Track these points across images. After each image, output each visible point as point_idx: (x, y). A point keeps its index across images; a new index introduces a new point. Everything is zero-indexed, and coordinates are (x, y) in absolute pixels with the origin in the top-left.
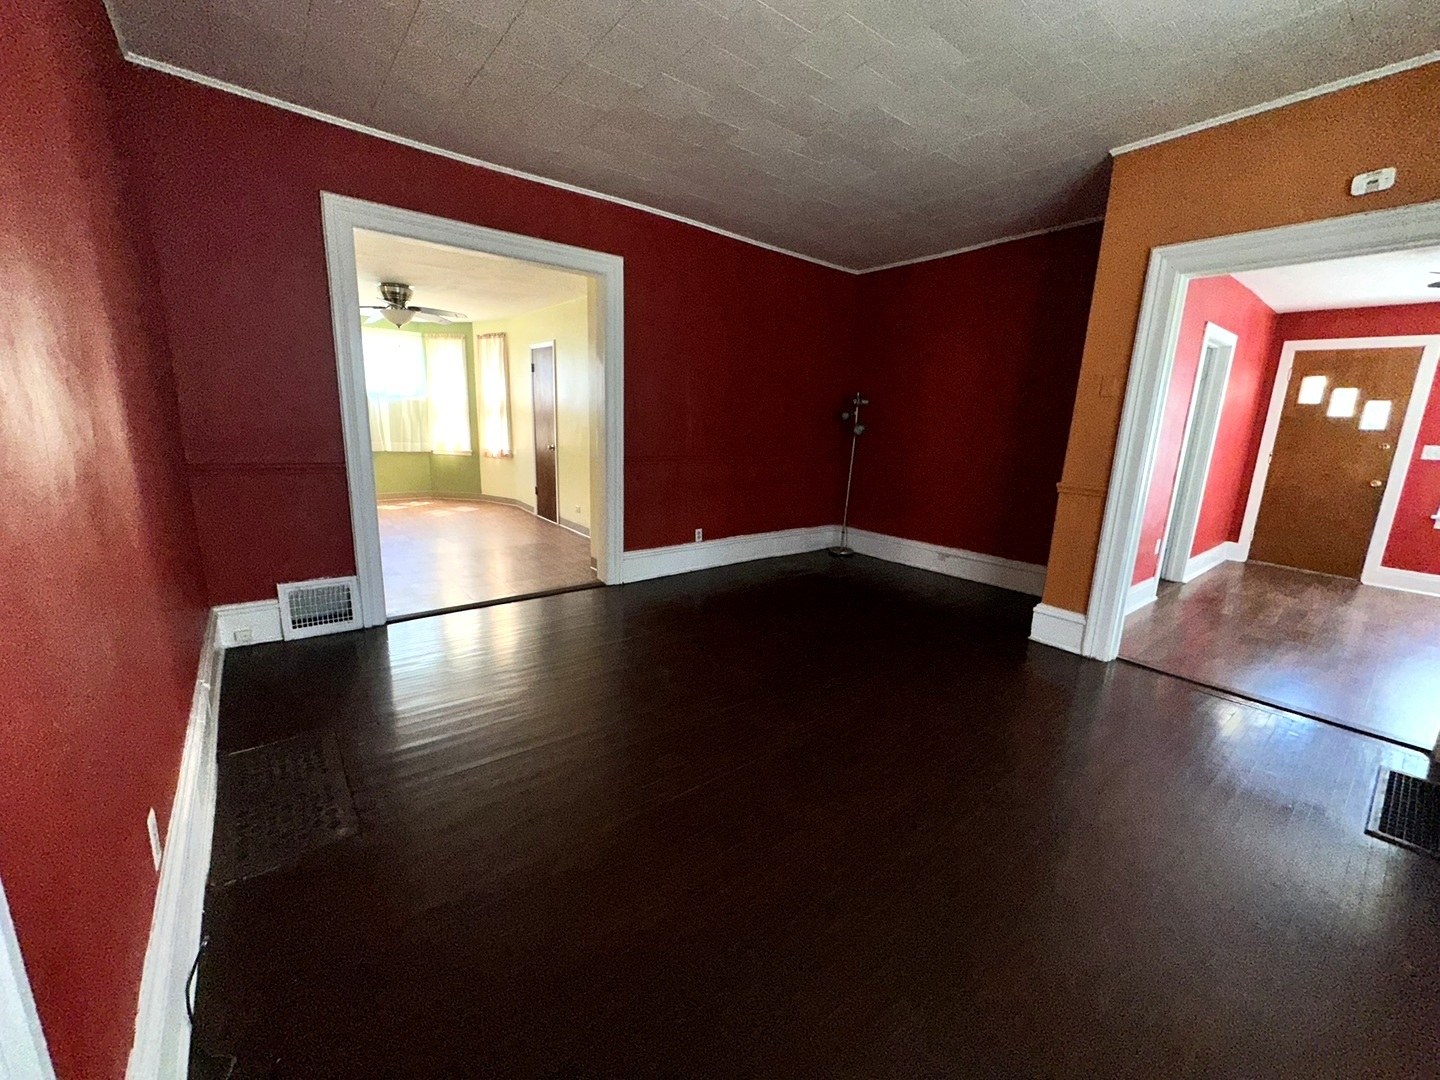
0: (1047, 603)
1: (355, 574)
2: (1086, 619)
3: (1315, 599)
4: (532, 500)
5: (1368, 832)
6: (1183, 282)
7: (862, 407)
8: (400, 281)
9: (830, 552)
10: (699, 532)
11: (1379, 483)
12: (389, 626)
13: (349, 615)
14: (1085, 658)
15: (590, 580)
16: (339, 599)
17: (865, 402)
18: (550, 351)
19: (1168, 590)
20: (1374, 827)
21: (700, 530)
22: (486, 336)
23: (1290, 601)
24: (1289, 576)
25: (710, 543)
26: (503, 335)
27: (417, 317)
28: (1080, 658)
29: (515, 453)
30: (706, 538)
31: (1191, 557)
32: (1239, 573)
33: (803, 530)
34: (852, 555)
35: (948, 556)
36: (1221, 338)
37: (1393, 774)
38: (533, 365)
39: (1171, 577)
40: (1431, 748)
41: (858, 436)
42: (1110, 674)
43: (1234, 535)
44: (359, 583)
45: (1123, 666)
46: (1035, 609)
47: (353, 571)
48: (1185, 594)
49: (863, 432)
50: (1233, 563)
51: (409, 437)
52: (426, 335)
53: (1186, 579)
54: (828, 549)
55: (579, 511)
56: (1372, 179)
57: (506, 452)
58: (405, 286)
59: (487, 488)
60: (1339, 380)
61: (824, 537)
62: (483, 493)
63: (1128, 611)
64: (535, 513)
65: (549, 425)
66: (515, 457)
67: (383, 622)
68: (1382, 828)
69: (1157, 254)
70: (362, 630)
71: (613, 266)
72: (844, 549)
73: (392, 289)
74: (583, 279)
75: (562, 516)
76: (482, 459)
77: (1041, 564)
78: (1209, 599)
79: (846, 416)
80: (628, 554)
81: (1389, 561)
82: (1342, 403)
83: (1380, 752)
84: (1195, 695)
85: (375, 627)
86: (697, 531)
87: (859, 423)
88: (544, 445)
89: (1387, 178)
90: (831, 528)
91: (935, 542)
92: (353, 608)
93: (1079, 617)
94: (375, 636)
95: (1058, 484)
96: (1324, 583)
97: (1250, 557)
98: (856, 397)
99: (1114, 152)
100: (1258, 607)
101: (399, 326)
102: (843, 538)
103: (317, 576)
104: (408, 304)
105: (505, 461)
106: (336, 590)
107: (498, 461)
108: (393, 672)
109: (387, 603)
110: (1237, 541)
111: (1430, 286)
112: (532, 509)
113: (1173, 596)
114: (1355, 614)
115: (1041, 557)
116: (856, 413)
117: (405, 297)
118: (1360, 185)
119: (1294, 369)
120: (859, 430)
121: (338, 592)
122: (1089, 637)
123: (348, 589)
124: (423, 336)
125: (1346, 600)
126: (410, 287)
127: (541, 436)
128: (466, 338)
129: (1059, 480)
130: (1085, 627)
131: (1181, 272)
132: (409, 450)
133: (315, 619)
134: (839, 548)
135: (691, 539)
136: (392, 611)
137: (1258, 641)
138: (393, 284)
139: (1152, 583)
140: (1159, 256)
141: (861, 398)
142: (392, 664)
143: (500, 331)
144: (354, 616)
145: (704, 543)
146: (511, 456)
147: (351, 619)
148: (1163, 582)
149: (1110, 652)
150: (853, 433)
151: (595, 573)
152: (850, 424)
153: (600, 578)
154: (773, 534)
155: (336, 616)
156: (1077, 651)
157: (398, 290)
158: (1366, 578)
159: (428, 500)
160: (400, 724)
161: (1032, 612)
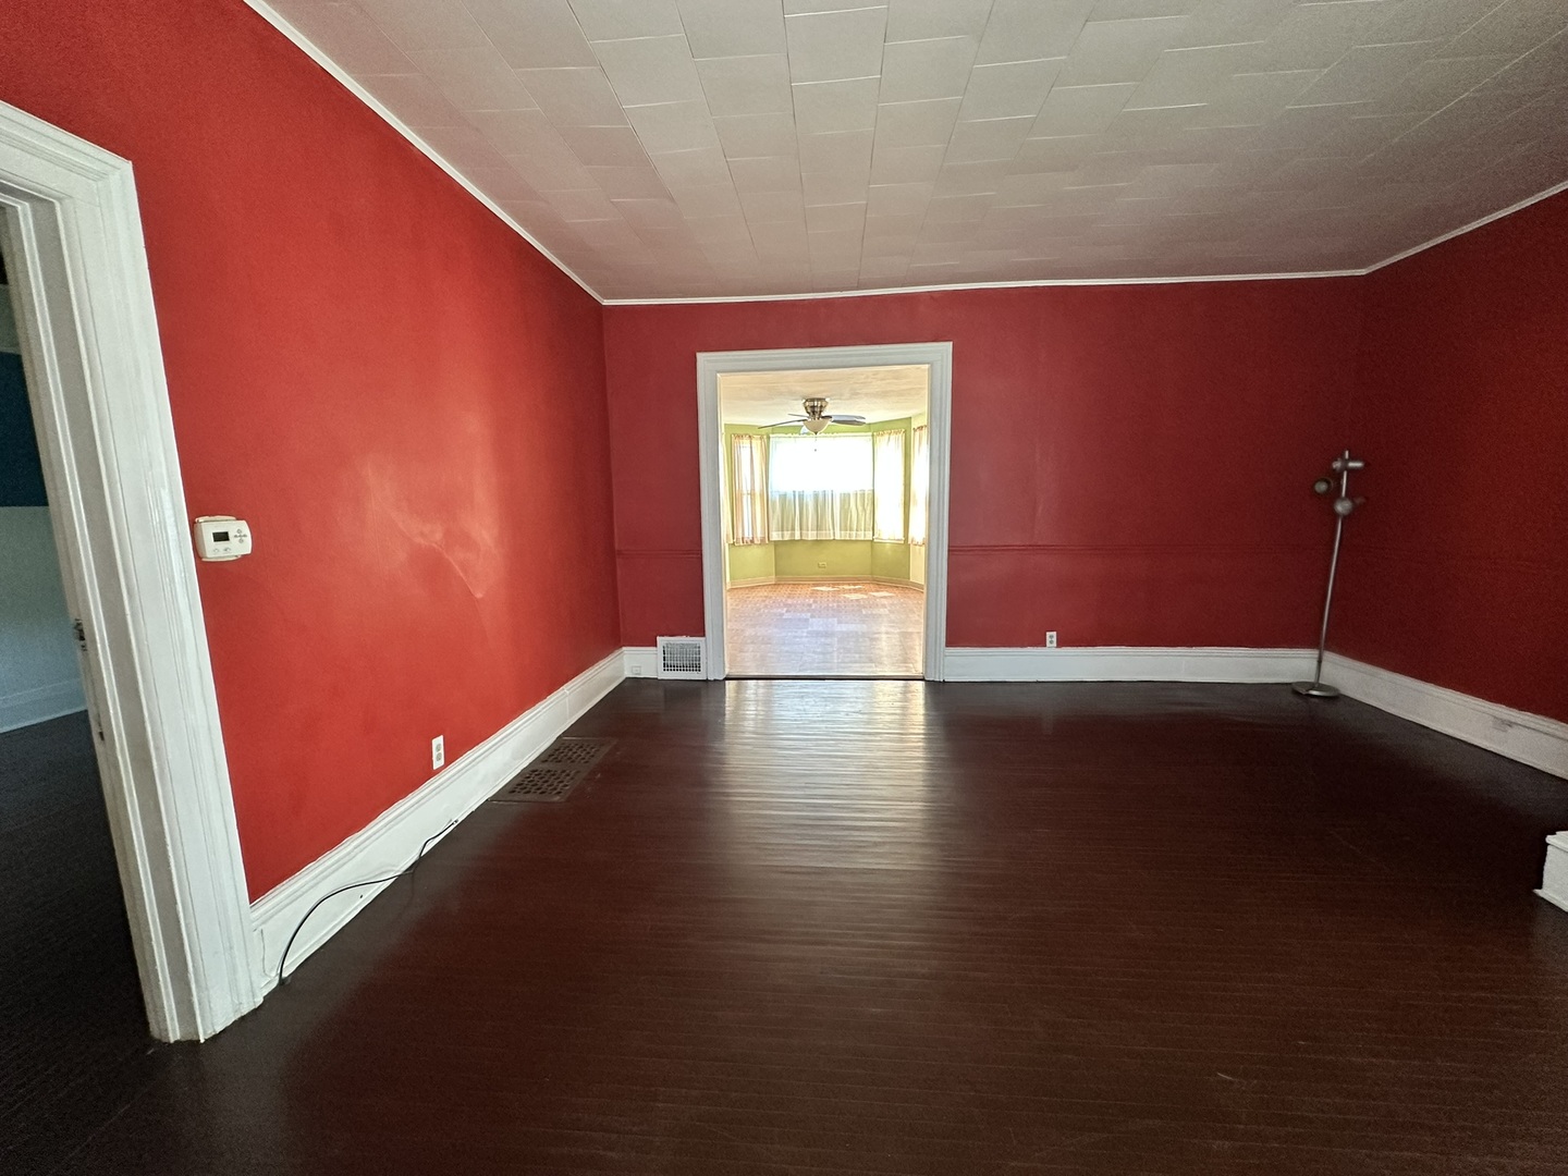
1: (704, 636)
7: (1351, 471)
8: (821, 396)
9: (1295, 691)
10: (1052, 636)
12: (729, 683)
13: (697, 668)
16: (693, 654)
17: (1358, 465)
21: (1054, 633)
25: (1067, 651)
30: (1061, 644)
34: (1335, 698)
44: (706, 643)
47: (702, 633)
51: (855, 527)
58: (822, 399)
61: (1288, 665)
62: (910, 579)
67: (724, 678)
70: (705, 681)
71: (941, 353)
72: (1320, 687)
73: (812, 404)
76: (911, 547)
79: (1324, 487)
80: (952, 650)
85: (715, 680)
86: (1048, 634)
92: (702, 663)
98: (1341, 458)
101: (811, 431)
102: (1320, 671)
104: (824, 414)
106: (692, 647)
116: (1343, 482)
117: (822, 408)
120: (1346, 507)
123: (699, 647)
126: (828, 400)
133: (677, 666)
134: (1311, 684)
135: (1040, 642)
138: (813, 400)
141: (1352, 458)
145: (1059, 650)
147: (699, 670)
150: (1335, 515)
152: (1332, 499)
155: (690, 667)
157: (817, 403)
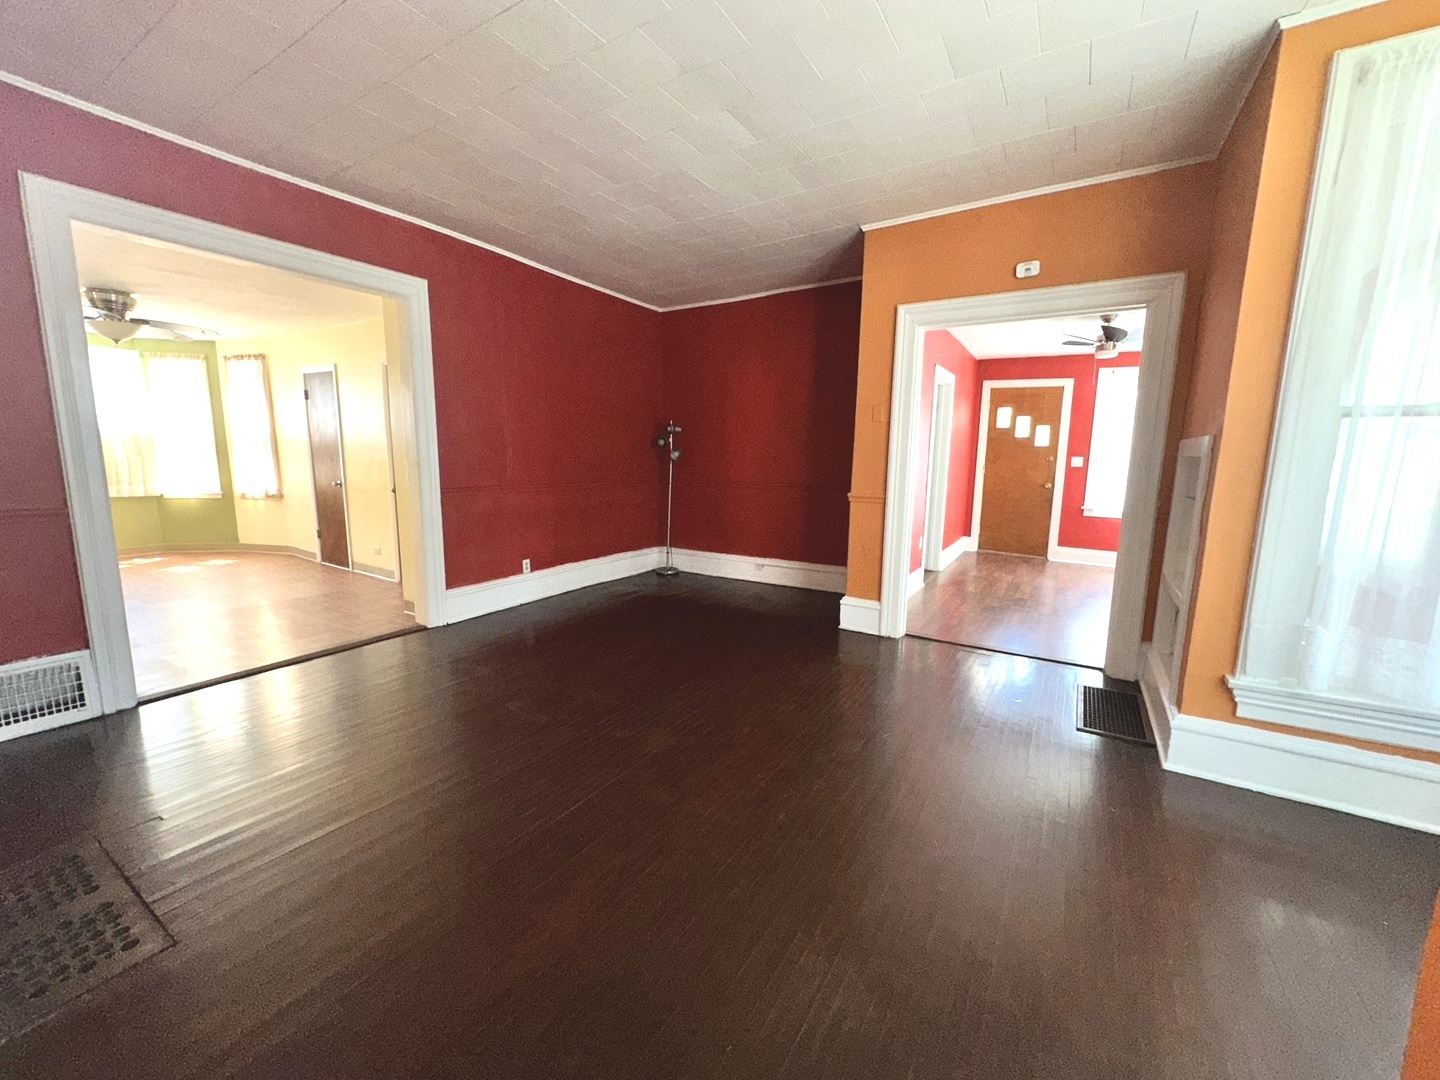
0: (851, 595)
1: (87, 647)
2: (881, 605)
3: (1024, 573)
4: (314, 546)
5: (1078, 730)
6: (921, 333)
7: (675, 434)
8: (116, 287)
9: (657, 573)
10: (526, 563)
11: (1050, 485)
12: (142, 709)
13: (80, 701)
14: (882, 637)
15: (408, 625)
16: (61, 682)
17: (679, 429)
18: (327, 377)
19: (931, 577)
20: (1081, 725)
21: (528, 561)
22: (236, 357)
23: (1010, 578)
24: (1006, 559)
25: (538, 573)
26: (262, 357)
27: (144, 331)
28: (880, 638)
29: (285, 492)
30: (534, 568)
31: (944, 548)
32: (973, 560)
33: (630, 553)
34: (678, 574)
35: (763, 566)
36: (946, 378)
37: (1085, 687)
38: (306, 393)
39: (929, 569)
40: (1102, 667)
41: (674, 461)
42: (902, 647)
43: (967, 532)
44: (93, 657)
45: (910, 639)
46: (841, 602)
47: (84, 642)
48: (942, 579)
49: (678, 458)
50: (969, 553)
52: (145, 353)
53: (940, 570)
54: (653, 570)
55: (379, 552)
56: (1027, 267)
57: (273, 491)
58: (126, 294)
59: (247, 535)
60: (1019, 411)
61: (650, 559)
62: (242, 541)
63: (909, 596)
64: (319, 559)
65: (332, 460)
66: (285, 497)
67: (134, 705)
68: (1085, 725)
69: (901, 309)
70: (103, 718)
71: (416, 289)
72: (670, 569)
73: (104, 296)
74: (379, 299)
75: (355, 560)
76: (238, 503)
77: (840, 565)
78: (958, 582)
79: (662, 442)
80: (451, 591)
81: (1062, 543)
82: (1023, 427)
83: (1076, 675)
84: (961, 654)
85: (120, 712)
86: (524, 562)
87: (674, 450)
88: (325, 480)
89: (1035, 268)
90: (655, 549)
91: (752, 555)
92: (85, 691)
93: (874, 604)
94: (120, 724)
95: (849, 494)
96: (1027, 561)
97: (979, 547)
98: (669, 425)
99: (865, 228)
100: (991, 583)
101: (117, 341)
102: (668, 559)
103: (24, 657)
104: (129, 315)
105: (271, 503)
106: (57, 671)
107: (262, 504)
108: (150, 763)
109: (138, 680)
110: (970, 535)
111: (1065, 343)
112: (314, 555)
113: (935, 580)
114: (1047, 583)
115: (842, 560)
116: (671, 440)
117: (125, 307)
118: (1021, 272)
119: (992, 401)
120: (675, 455)
121: (61, 672)
122: (884, 619)
123: (78, 668)
124: (142, 355)
125: (1042, 572)
126: (132, 295)
127: (322, 470)
128: (206, 358)
129: (849, 491)
130: (880, 611)
131: (919, 325)
132: (126, 494)
133: (24, 713)
134: (665, 568)
135: (519, 570)
136: (145, 687)
137: (994, 608)
139: (920, 572)
140: (903, 312)
141: (675, 425)
142: (148, 755)
143: (257, 353)
144: (86, 702)
145: (532, 574)
146: (280, 496)
147: (83, 705)
148: (926, 571)
149: (899, 632)
150: (670, 459)
151: (413, 617)
152: (666, 450)
153: (420, 621)
154: (601, 560)
155: (58, 705)
156: (877, 633)
157: (113, 297)
158: (1051, 556)
159: (160, 555)
160: (164, 827)
161: (840, 605)
